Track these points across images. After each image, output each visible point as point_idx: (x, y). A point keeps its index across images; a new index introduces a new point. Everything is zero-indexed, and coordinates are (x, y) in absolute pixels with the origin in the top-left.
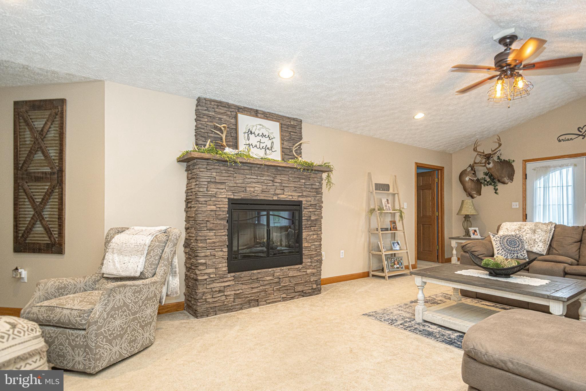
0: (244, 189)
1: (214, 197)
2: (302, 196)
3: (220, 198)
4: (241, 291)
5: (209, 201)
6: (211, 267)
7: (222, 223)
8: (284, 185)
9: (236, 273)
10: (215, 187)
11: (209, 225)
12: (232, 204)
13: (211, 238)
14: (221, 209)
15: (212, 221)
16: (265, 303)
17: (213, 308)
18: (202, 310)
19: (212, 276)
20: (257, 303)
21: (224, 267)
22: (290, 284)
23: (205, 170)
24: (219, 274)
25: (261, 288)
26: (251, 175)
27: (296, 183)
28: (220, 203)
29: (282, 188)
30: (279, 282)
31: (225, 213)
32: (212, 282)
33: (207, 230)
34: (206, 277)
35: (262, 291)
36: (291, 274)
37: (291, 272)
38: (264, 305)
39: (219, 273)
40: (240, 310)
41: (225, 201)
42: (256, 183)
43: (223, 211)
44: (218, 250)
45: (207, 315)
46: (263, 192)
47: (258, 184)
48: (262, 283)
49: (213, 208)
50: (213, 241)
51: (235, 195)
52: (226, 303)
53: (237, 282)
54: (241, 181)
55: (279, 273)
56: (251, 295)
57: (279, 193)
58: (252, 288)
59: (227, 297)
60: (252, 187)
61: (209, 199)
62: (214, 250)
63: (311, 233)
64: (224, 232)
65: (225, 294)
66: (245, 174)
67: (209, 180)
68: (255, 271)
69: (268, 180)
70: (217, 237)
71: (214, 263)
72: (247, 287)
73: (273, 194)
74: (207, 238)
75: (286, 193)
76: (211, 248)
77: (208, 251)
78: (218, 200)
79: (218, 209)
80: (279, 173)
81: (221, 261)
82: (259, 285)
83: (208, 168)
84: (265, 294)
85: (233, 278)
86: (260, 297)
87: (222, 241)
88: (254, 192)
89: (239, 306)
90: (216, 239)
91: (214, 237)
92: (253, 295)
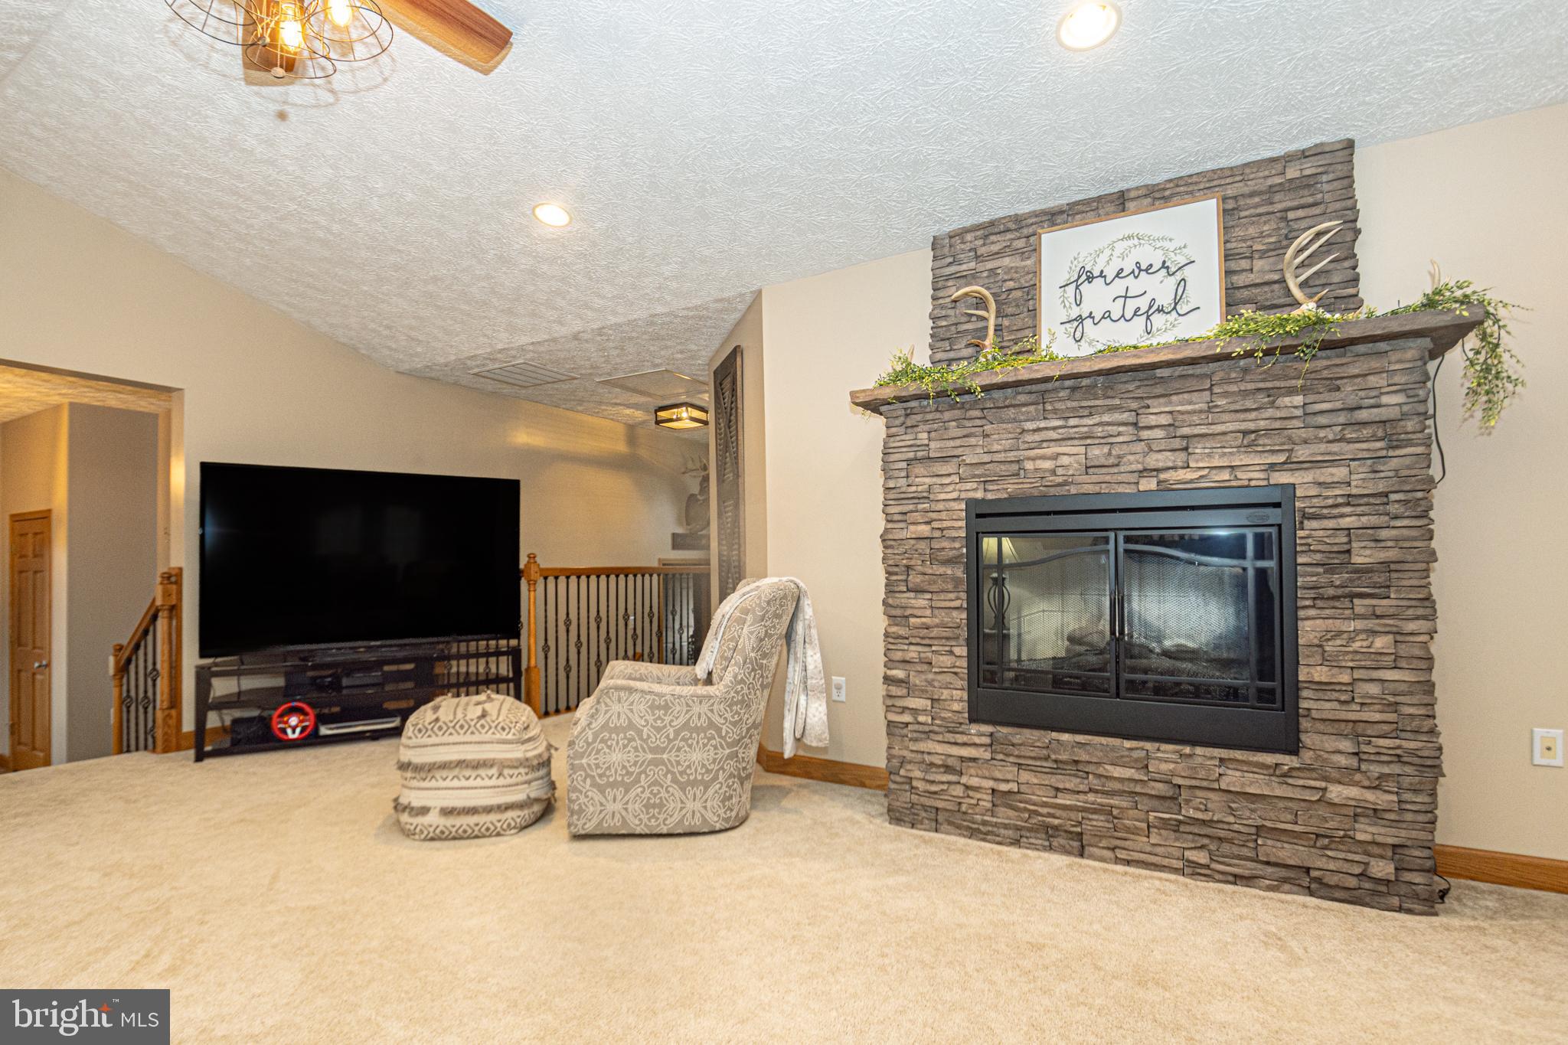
0: (1015, 467)
1: (926, 501)
2: (1290, 465)
3: (944, 503)
4: (1014, 787)
5: (912, 512)
6: (922, 693)
7: (949, 572)
8: (1186, 431)
9: (999, 728)
10: (926, 473)
11: (915, 579)
12: (979, 516)
13: (919, 614)
14: (945, 532)
15: (919, 567)
16: (1108, 854)
17: (929, 809)
18: (898, 804)
19: (921, 719)
20: (1076, 844)
21: (956, 699)
22: (1231, 819)
23: (902, 430)
24: (943, 719)
25: (1091, 797)
26: (1045, 418)
27: (1253, 415)
28: (943, 515)
29: (1177, 443)
30: (1172, 799)
31: (957, 545)
32: (923, 736)
33: (909, 590)
34: (907, 718)
35: (1095, 811)
36: (1233, 779)
37: (1238, 774)
38: (1102, 860)
39: (943, 715)
40: (1011, 844)
41: (956, 508)
42: (1064, 443)
43: (954, 539)
44: (941, 648)
45: (913, 825)
46: (1091, 471)
47: (1070, 442)
48: (1095, 782)
49: (924, 530)
50: (923, 624)
51: (991, 487)
52: (964, 808)
53: (1000, 756)
54: (1007, 444)
55: (1172, 766)
56: (1052, 811)
57: (1161, 465)
58: (1057, 789)
59: (971, 793)
60: (1043, 458)
61: (911, 507)
62: (927, 649)
63: (1352, 625)
64: (958, 598)
65: (964, 780)
66: (1022, 418)
67: (911, 455)
68: (1065, 737)
69: (1109, 424)
70: (936, 612)
71: (930, 683)
72: (1036, 781)
73: (1141, 472)
74: (908, 612)
75: (1197, 461)
76: (918, 640)
77: (912, 648)
78: (937, 509)
79: (937, 534)
80: (1159, 390)
81: (951, 683)
82: (1082, 788)
83: (909, 423)
84: (1111, 826)
85: (987, 740)
86: (1089, 828)
87: (951, 625)
88: (1053, 472)
89: (1010, 833)
90: (933, 616)
91: (928, 612)
92: (1058, 813)
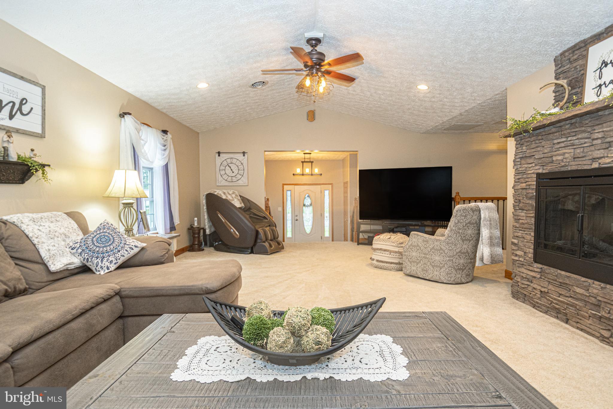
0: (551, 159)
1: (525, 174)
3: (529, 175)
6: (522, 250)
7: (530, 202)
8: (608, 140)
9: (543, 266)
10: (525, 164)
11: (521, 205)
12: (540, 180)
13: (522, 219)
14: (530, 186)
15: (522, 200)
16: (575, 324)
17: (522, 294)
18: (514, 291)
19: (521, 259)
21: (531, 253)
23: (519, 146)
24: (527, 260)
25: (570, 299)
26: (561, 137)
28: (530, 180)
29: (605, 146)
30: (598, 306)
31: (533, 192)
32: (521, 266)
33: (519, 209)
34: (517, 258)
35: (571, 306)
41: (534, 177)
42: (566, 148)
43: (532, 190)
44: (528, 232)
45: (517, 299)
46: (576, 159)
47: (568, 148)
48: (572, 294)
49: (524, 185)
50: (524, 223)
51: (544, 168)
52: (531, 295)
53: (543, 278)
54: (549, 150)
55: (598, 292)
57: (599, 156)
58: (560, 294)
59: (534, 291)
60: (560, 155)
61: (521, 177)
62: (524, 233)
64: (532, 212)
65: (533, 285)
66: (554, 138)
67: (522, 156)
68: (563, 273)
69: (581, 139)
70: (527, 218)
71: (524, 246)
72: (553, 289)
73: (591, 160)
74: (519, 218)
75: (611, 154)
76: (522, 229)
77: (520, 232)
78: (527, 177)
79: (528, 187)
80: (599, 122)
81: (529, 246)
82: (567, 295)
83: (521, 143)
84: (576, 313)
85: (539, 270)
86: (568, 312)
87: (530, 223)
88: (562, 160)
89: (544, 308)
90: (526, 220)
91: (524, 218)
92: (559, 303)
